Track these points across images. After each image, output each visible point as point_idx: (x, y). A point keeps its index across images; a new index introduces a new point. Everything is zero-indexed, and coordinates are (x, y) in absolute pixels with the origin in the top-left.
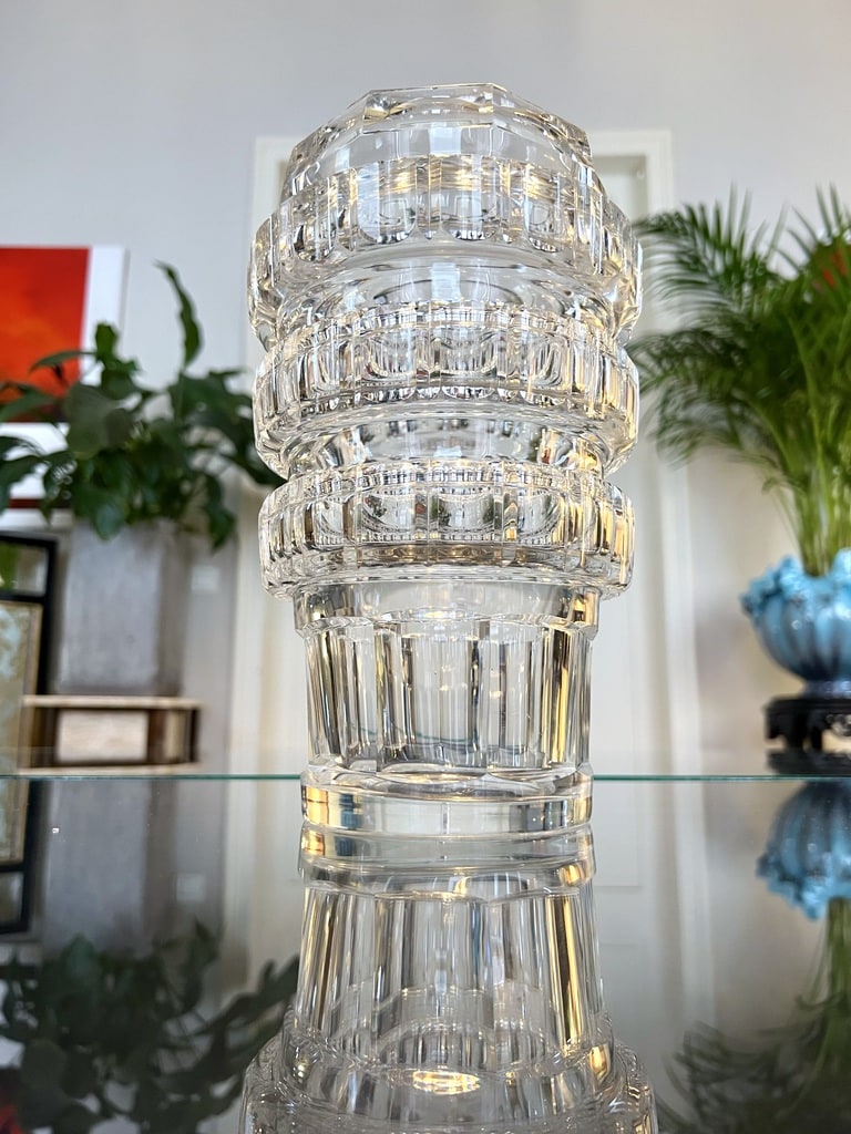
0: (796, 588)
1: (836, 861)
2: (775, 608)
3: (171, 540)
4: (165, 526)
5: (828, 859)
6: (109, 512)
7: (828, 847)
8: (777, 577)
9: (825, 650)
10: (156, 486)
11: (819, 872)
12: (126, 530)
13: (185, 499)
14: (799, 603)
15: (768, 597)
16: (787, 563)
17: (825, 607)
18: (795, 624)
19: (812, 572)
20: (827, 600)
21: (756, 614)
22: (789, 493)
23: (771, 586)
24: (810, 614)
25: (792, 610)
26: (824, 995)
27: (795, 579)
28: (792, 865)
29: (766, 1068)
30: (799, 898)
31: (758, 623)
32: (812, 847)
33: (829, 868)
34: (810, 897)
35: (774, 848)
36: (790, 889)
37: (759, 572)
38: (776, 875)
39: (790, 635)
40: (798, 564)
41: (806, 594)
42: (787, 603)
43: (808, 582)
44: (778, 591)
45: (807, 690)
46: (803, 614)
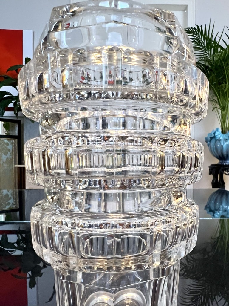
0: (219, 136)
1: (223, 207)
2: (213, 141)
8: (214, 133)
9: (225, 153)
14: (220, 141)
15: (211, 138)
16: (217, 130)
17: (226, 142)
18: (218, 146)
19: (224, 132)
20: (227, 140)
21: (209, 143)
22: (220, 111)
24: (222, 144)
25: (218, 141)
26: (218, 235)
27: (219, 134)
28: (213, 208)
30: (213, 215)
31: (209, 145)
33: (221, 209)
34: (216, 215)
36: (212, 213)
37: (211, 131)
38: (208, 210)
39: (216, 148)
40: (220, 130)
41: (221, 138)
42: (216, 140)
43: (222, 135)
44: (214, 137)
45: (220, 162)
46: (220, 143)
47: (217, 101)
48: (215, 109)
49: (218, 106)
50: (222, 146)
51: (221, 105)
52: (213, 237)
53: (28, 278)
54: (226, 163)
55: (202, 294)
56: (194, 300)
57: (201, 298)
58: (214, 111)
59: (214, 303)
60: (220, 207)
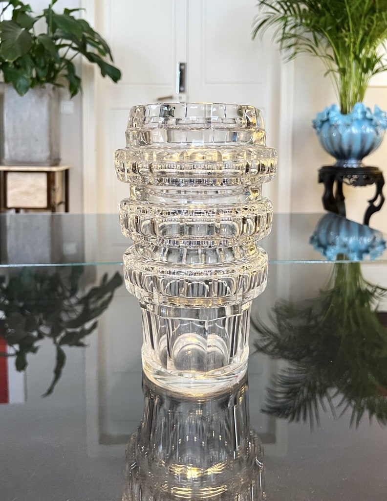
0: (336, 119)
1: (341, 240)
2: (326, 126)
3: (51, 92)
4: (49, 86)
5: (338, 239)
6: (22, 82)
7: (338, 233)
8: (328, 114)
9: (345, 147)
10: (43, 68)
11: (333, 244)
12: (30, 89)
13: (57, 71)
14: (337, 127)
15: (323, 122)
16: (333, 107)
17: (347, 128)
18: (334, 135)
19: (344, 112)
20: (348, 126)
21: (318, 129)
22: (338, 75)
23: (325, 118)
24: (341, 131)
25: (333, 128)
26: (333, 286)
27: (336, 116)
28: (323, 240)
29: (308, 313)
30: (325, 254)
31: (318, 133)
32: (332, 233)
33: (338, 243)
34: (329, 253)
35: (317, 233)
36: (322, 250)
37: (322, 109)
38: (316, 244)
39: (331, 138)
40: (338, 108)
41: (340, 122)
42: (331, 126)
43: (341, 116)
44: (328, 120)
45: (337, 163)
46: (338, 131)
47: (333, 57)
48: (331, 73)
49: (336, 67)
50: (340, 136)
51: (341, 66)
52: (324, 290)
53: (12, 355)
54: (347, 164)
55: (304, 385)
56: (291, 395)
57: (303, 393)
58: (328, 75)
59: (325, 399)
60: (335, 239)
